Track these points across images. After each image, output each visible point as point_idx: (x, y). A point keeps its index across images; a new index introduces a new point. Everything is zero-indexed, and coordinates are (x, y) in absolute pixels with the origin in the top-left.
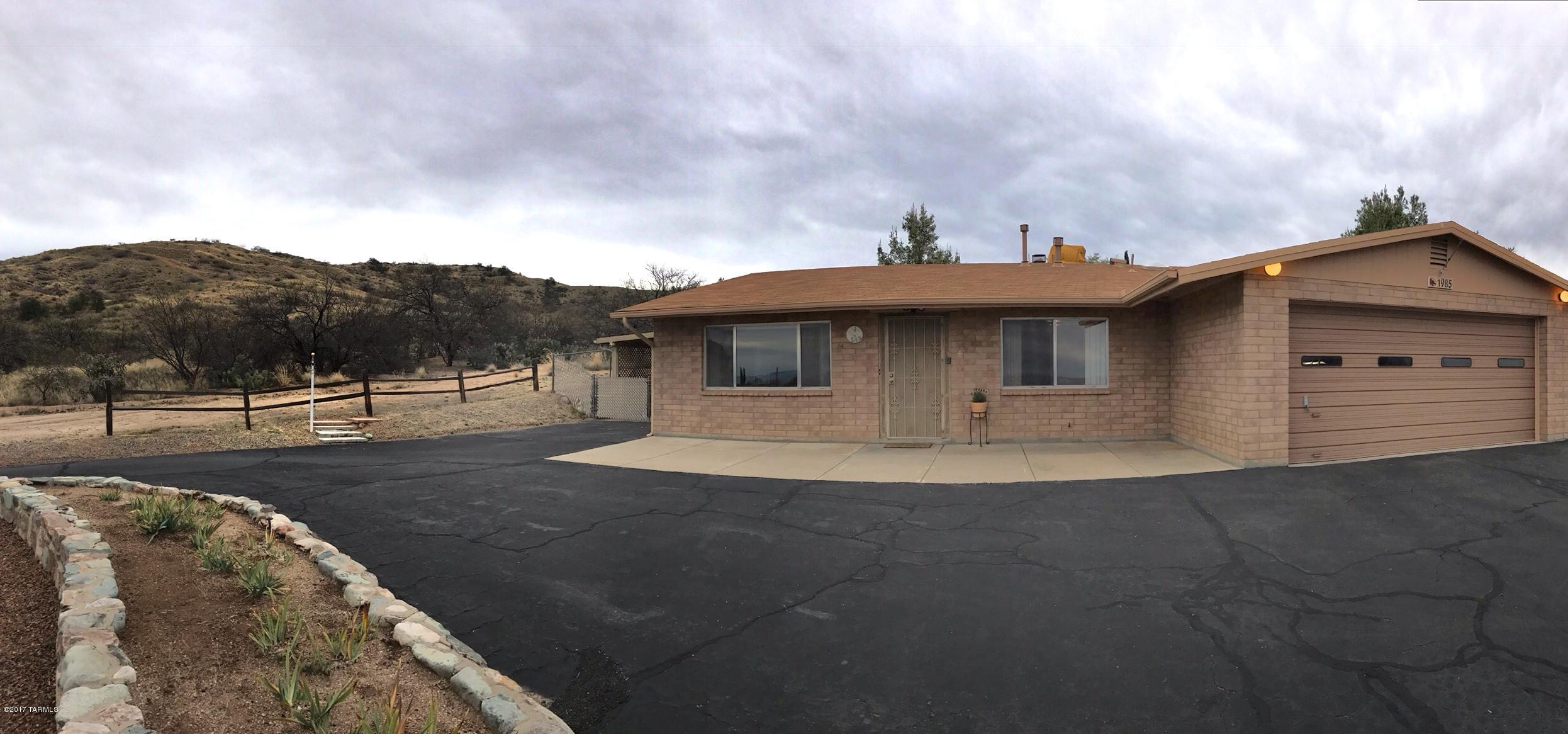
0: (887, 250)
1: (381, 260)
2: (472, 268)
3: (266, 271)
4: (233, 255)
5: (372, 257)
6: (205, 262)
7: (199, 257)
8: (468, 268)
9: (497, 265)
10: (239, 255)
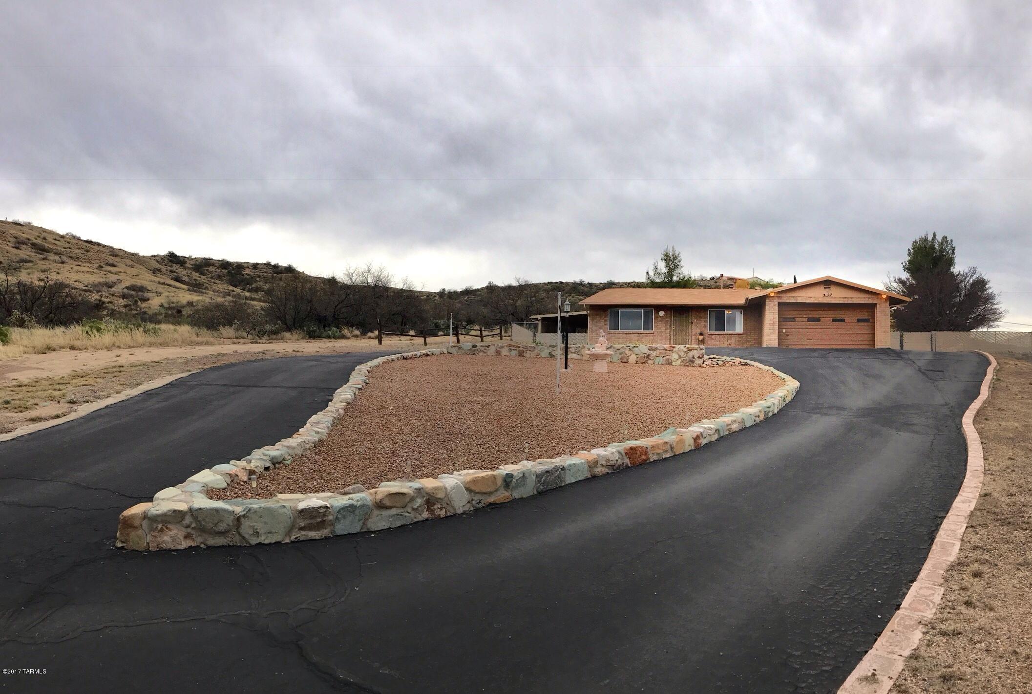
0: (651, 273)
1: (179, 253)
2: (262, 266)
3: (87, 258)
4: (50, 239)
5: (171, 250)
6: (24, 243)
7: (16, 238)
8: (258, 266)
9: (284, 263)
10: (55, 240)
